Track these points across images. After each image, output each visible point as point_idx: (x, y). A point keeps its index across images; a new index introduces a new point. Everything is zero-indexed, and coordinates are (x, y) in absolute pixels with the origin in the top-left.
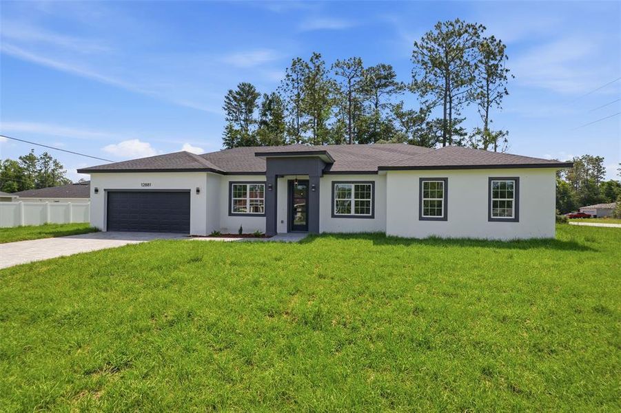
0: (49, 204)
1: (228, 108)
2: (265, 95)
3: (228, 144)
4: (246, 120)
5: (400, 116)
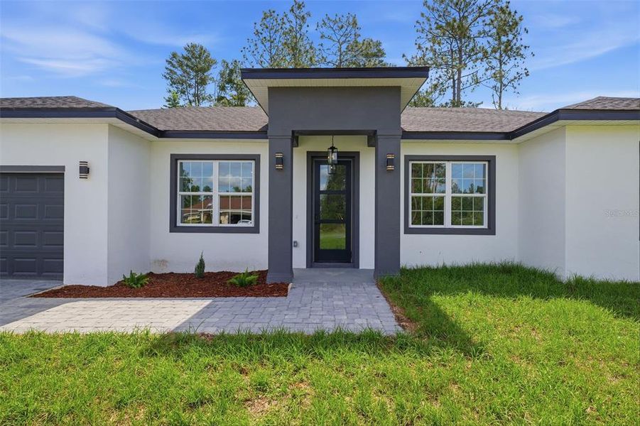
1: (171, 77)
2: (224, 62)
4: (196, 95)
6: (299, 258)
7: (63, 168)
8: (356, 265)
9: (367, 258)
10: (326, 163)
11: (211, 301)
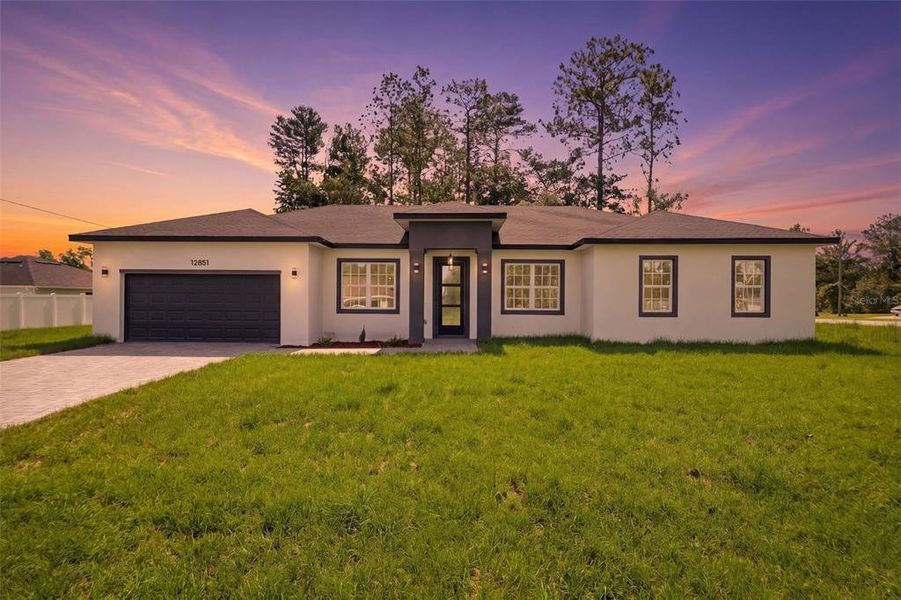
0: (23, 295)
1: (278, 144)
2: (337, 127)
3: (283, 201)
4: (305, 165)
5: (537, 167)
6: (428, 331)
7: (280, 272)
8: (467, 336)
9: (473, 334)
10: (447, 264)
11: (379, 349)
